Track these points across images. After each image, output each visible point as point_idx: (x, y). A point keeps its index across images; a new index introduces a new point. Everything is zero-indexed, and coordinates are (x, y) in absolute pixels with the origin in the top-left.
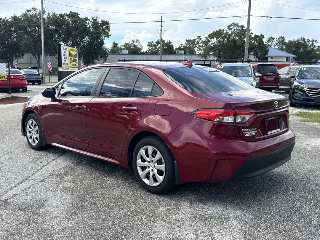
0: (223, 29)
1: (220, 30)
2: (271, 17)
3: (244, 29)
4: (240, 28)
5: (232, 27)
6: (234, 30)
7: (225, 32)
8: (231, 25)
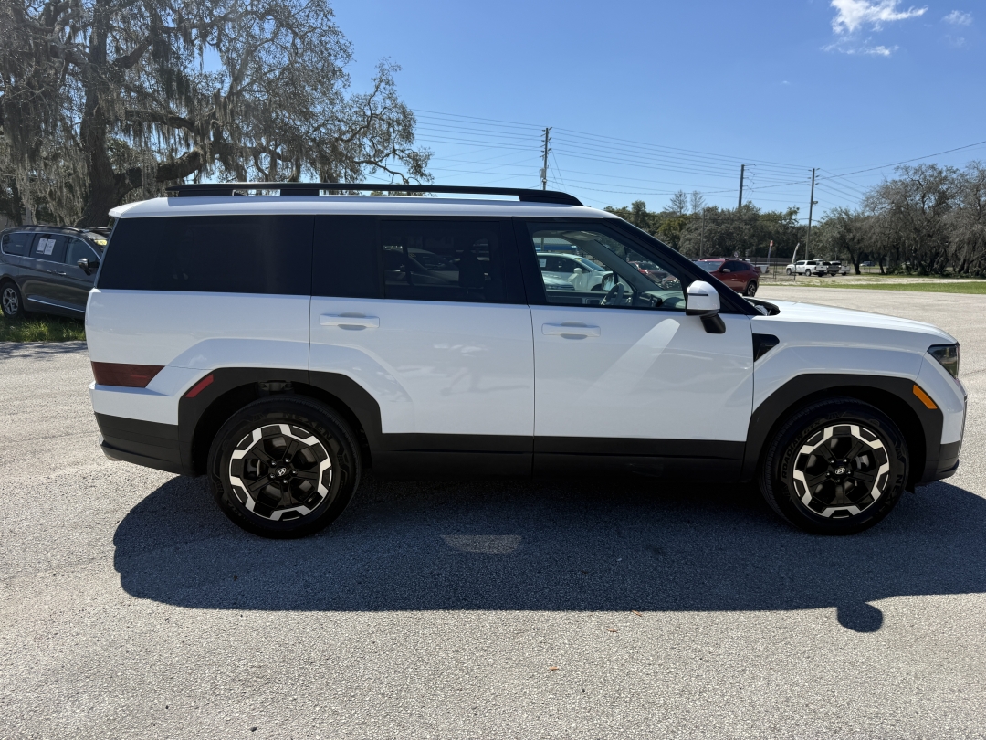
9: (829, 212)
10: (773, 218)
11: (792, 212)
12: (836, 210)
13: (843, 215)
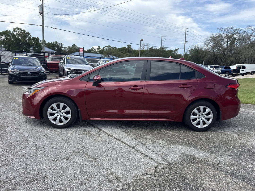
0: (10, 31)
1: (7, 31)
2: (56, 29)
3: (25, 32)
4: (22, 32)
5: (16, 30)
6: (18, 32)
7: (11, 32)
8: (16, 28)
9: (191, 47)
10: (170, 51)
11: (176, 50)
12: (194, 46)
13: (197, 48)
